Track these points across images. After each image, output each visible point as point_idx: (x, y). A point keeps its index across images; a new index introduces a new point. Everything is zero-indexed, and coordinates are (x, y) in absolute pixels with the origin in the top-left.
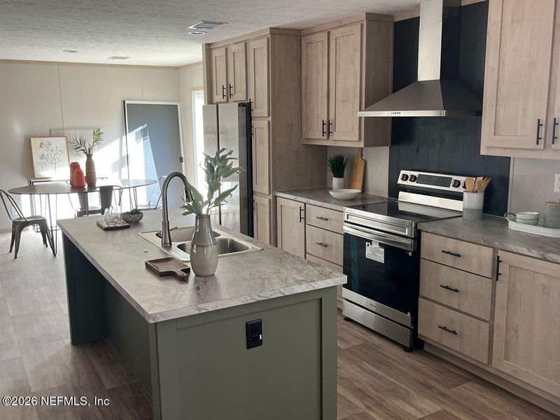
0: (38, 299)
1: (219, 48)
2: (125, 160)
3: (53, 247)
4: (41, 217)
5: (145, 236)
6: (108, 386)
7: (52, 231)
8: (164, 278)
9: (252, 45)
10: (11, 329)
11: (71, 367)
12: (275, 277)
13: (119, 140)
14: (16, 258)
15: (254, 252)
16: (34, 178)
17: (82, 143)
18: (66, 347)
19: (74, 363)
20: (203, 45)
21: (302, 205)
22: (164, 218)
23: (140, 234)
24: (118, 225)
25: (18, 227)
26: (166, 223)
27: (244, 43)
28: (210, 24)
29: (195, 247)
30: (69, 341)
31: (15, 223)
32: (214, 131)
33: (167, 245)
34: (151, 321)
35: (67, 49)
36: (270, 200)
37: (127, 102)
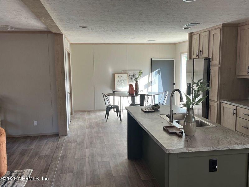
0: (115, 139)
1: (196, 34)
2: (150, 84)
3: (120, 118)
4: (117, 105)
5: (162, 116)
6: (143, 179)
7: (121, 111)
8: (172, 135)
9: (213, 32)
10: (105, 149)
11: (127, 168)
12: (224, 140)
13: (148, 75)
14: (107, 121)
15: (213, 127)
16: (115, 90)
17: (134, 76)
18: (126, 159)
19: (129, 167)
20: (188, 33)
21: (235, 107)
22: (171, 109)
23: (159, 115)
24: (150, 111)
25: (108, 109)
26: (171, 111)
27: (208, 32)
28: (193, 24)
29: (186, 122)
30: (127, 157)
31: (107, 107)
32: (191, 72)
33: (171, 121)
34: (167, 153)
35: (132, 38)
36: (218, 104)
37: (152, 59)
